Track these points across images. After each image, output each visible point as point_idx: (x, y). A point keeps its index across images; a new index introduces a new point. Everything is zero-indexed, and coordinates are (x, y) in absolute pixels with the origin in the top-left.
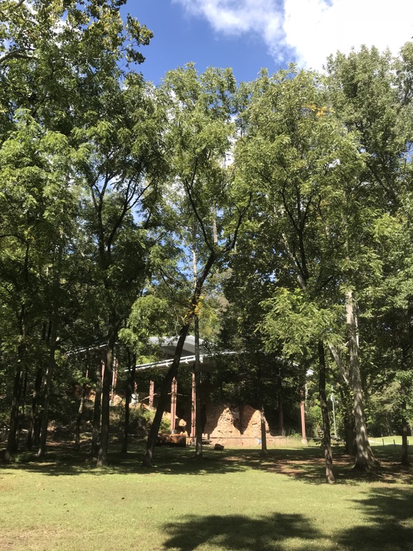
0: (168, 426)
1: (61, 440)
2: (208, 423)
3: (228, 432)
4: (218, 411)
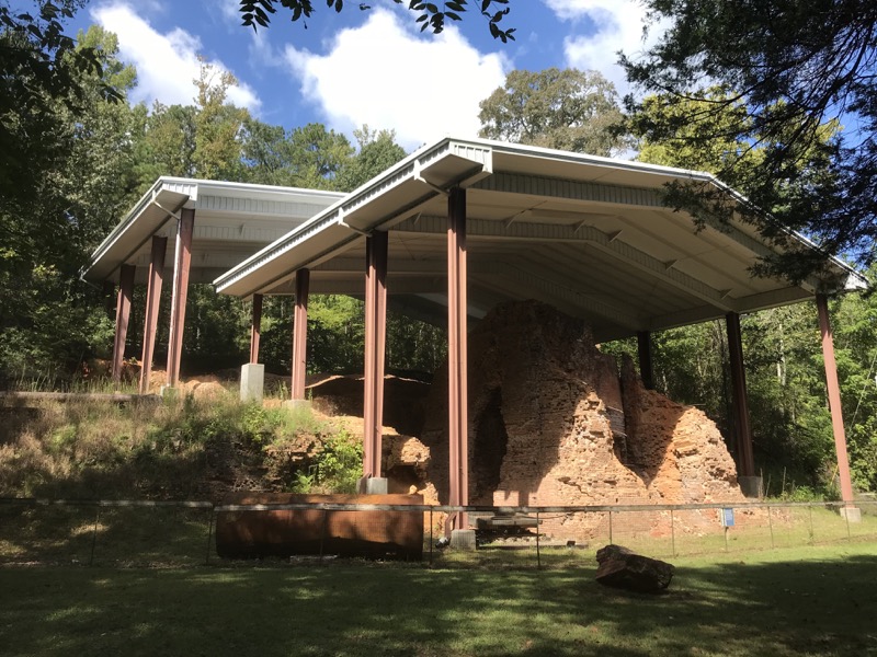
0: (352, 462)
2: (516, 453)
3: (600, 482)
4: (554, 402)
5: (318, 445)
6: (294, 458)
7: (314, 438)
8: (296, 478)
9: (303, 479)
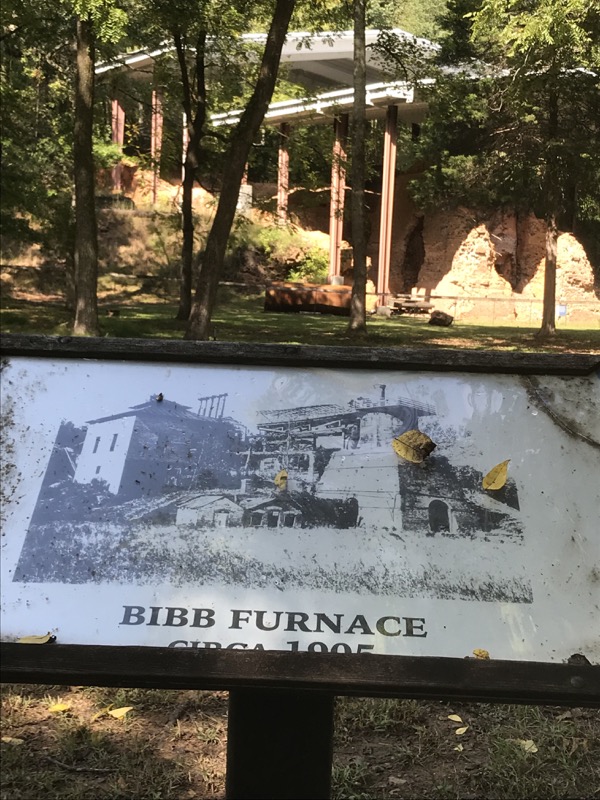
0: (322, 266)
1: (56, 289)
2: (429, 263)
3: (477, 285)
4: (456, 232)
5: (302, 254)
6: (288, 262)
7: (299, 250)
8: (289, 273)
9: (293, 274)
